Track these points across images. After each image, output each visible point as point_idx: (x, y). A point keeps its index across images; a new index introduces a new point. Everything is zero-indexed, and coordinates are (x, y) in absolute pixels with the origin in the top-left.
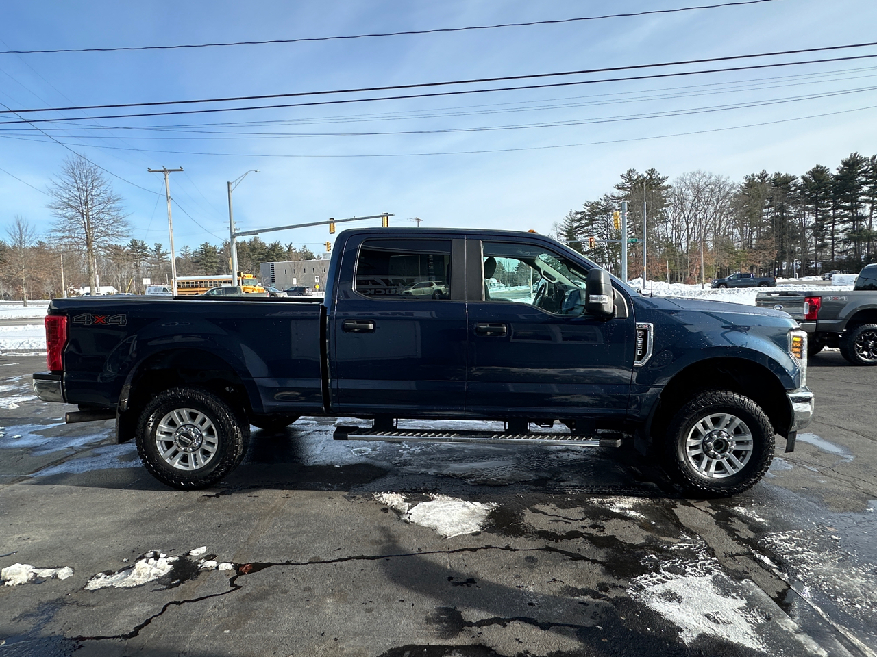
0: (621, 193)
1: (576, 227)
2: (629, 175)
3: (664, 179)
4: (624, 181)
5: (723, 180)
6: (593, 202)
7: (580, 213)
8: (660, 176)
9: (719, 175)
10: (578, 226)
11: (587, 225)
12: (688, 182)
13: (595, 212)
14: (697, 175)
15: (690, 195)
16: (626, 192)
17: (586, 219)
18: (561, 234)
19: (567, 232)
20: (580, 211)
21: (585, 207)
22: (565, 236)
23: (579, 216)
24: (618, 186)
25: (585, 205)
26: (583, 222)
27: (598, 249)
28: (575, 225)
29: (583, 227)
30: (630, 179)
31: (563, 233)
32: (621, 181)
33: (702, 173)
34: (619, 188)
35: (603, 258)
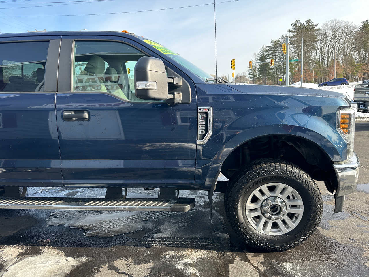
0: (291, 34)
1: (266, 55)
2: (296, 24)
3: (316, 25)
4: (293, 27)
5: (349, 24)
6: (275, 40)
7: (269, 47)
8: (314, 24)
9: (347, 21)
10: (267, 55)
11: (272, 53)
12: (329, 26)
13: (277, 46)
14: (334, 22)
15: (330, 33)
16: (294, 34)
17: (272, 50)
18: (258, 59)
19: (261, 58)
20: (268, 46)
21: (271, 43)
22: (260, 60)
23: (268, 48)
24: (289, 30)
25: (271, 42)
26: (270, 52)
27: (278, 66)
28: (266, 54)
29: (270, 55)
30: (296, 26)
31: (259, 58)
32: (291, 28)
33: (337, 20)
34: (290, 32)
35: (281, 71)
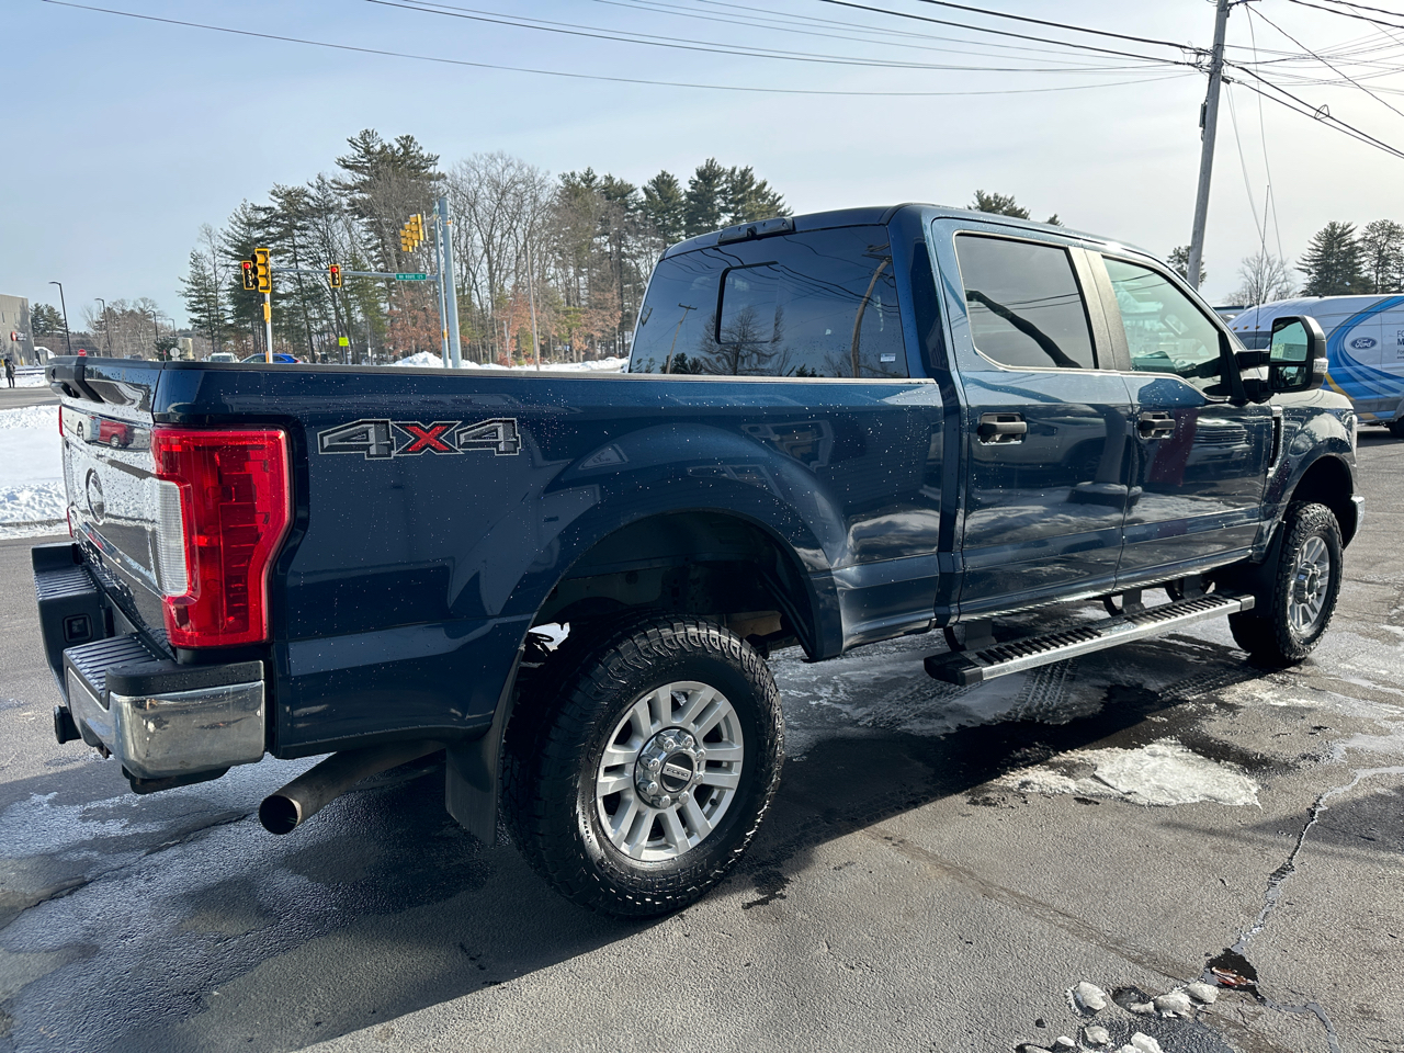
0: (348, 177)
1: (258, 240)
2: (365, 142)
3: (432, 160)
4: (356, 153)
5: (540, 175)
6: (290, 188)
7: (264, 210)
8: (425, 153)
9: (533, 168)
10: (262, 239)
11: (281, 237)
12: (482, 172)
13: (295, 212)
14: (499, 160)
15: (487, 200)
16: (361, 176)
17: (279, 225)
18: (227, 253)
19: (239, 249)
20: (263, 205)
21: (274, 198)
22: (236, 258)
23: (263, 216)
24: (344, 161)
25: (273, 193)
26: (272, 230)
27: (311, 290)
28: (257, 234)
29: (273, 241)
30: (368, 152)
31: (232, 250)
32: (350, 153)
33: (507, 157)
34: (347, 167)
35: (321, 308)
